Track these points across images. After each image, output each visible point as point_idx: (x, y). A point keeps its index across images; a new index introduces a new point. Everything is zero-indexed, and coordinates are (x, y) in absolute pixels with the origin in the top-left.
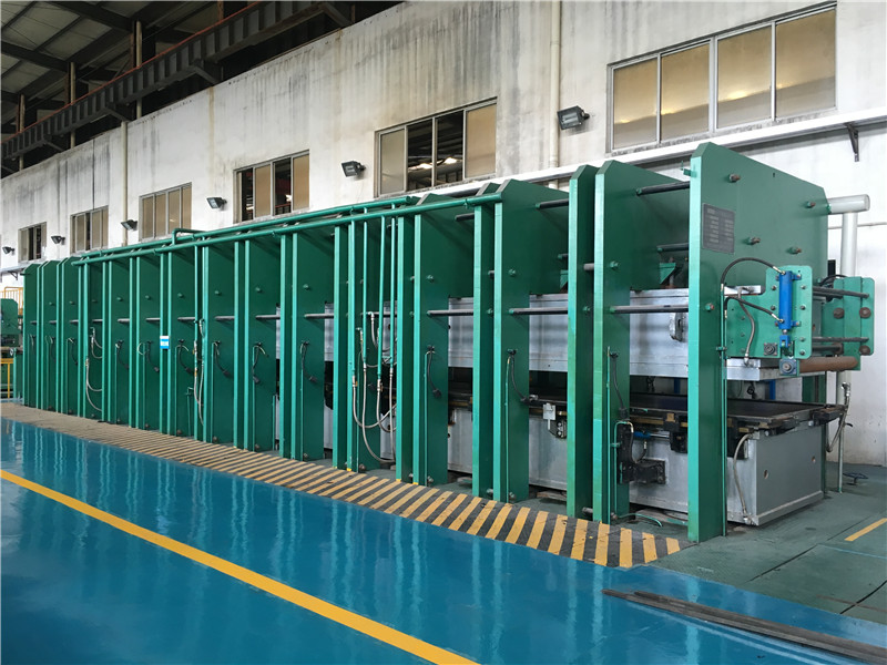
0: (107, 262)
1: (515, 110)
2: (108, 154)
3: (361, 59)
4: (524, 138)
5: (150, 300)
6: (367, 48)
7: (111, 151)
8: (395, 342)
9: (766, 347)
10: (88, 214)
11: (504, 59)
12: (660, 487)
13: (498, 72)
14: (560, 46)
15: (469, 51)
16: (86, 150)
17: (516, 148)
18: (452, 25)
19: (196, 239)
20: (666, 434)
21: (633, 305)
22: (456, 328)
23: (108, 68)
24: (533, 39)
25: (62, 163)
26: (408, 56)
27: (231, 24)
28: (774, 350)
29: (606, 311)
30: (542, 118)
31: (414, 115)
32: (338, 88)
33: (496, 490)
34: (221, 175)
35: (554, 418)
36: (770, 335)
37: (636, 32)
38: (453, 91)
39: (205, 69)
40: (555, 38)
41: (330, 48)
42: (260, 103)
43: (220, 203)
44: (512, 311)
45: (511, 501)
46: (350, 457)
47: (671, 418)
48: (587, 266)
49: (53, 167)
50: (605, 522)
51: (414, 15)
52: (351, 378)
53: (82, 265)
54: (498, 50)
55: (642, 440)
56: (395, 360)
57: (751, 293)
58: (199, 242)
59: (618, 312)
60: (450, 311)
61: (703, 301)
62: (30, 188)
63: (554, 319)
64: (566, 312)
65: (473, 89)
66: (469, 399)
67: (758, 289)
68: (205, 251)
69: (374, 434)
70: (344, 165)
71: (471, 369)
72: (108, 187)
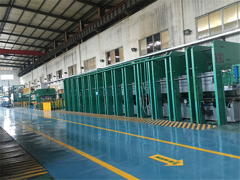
0: (82, 77)
1: (173, 31)
2: (76, 52)
3: (134, 23)
4: (176, 38)
5: (93, 85)
6: (135, 21)
7: (76, 51)
8: (149, 89)
9: (233, 83)
10: (72, 66)
11: (169, 19)
12: (212, 116)
13: (168, 23)
14: (183, 15)
15: (160, 19)
16: (71, 51)
17: (174, 41)
18: (156, 13)
19: (102, 70)
20: (212, 104)
21: (202, 76)
22: (163, 85)
23: (73, 31)
24: (176, 14)
25: (65, 55)
26: (145, 21)
27: (102, 19)
28: (235, 83)
29: (196, 78)
30: (180, 32)
31: (148, 36)
32: (129, 31)
33: (175, 119)
34: (102, 54)
35: (186, 102)
36: (234, 80)
37: (201, 9)
38: (157, 28)
39: (97, 30)
40: (181, 13)
41: (126, 21)
42: (110, 37)
43: (103, 61)
44: (175, 80)
45: (178, 121)
46: (141, 115)
47: (213, 100)
48: (191, 69)
49: (63, 56)
50: (199, 123)
51: (146, 11)
52: (140, 98)
53: (77, 78)
54: (167, 17)
55: (207, 106)
56: (149, 93)
57: (229, 71)
58: (103, 71)
59: (198, 78)
60: (161, 81)
61: (217, 74)
62: (58, 62)
63: (185, 81)
64: (187, 79)
65: (162, 27)
66: (167, 100)
67: (230, 70)
68: (105, 73)
69: (146, 110)
70: (132, 49)
71: (167, 94)
72: (76, 60)
